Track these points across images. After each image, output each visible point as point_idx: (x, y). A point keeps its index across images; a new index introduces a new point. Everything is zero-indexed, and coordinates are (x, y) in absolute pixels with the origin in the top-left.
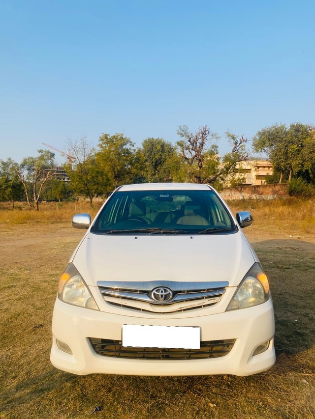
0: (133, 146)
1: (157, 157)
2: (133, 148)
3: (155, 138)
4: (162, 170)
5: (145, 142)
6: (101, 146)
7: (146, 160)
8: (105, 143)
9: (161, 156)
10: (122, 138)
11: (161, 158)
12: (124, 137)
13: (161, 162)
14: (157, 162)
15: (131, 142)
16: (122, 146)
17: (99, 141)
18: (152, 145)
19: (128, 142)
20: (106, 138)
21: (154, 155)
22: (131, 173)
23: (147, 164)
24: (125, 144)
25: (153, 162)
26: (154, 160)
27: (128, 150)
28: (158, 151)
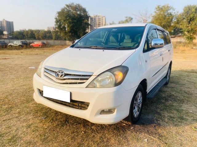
0: (174, 10)
1: (192, 16)
2: (174, 12)
3: (192, 5)
4: (194, 24)
5: (185, 7)
6: (156, 12)
7: (184, 18)
8: (158, 10)
9: (194, 15)
10: (168, 7)
11: (194, 17)
12: (169, 6)
13: (194, 19)
14: (191, 19)
15: (173, 8)
16: (167, 11)
17: (155, 9)
18: (189, 9)
19: (171, 9)
20: (159, 7)
21: (190, 15)
22: (171, 26)
23: (185, 20)
24: (170, 10)
25: (188, 19)
26: (189, 18)
27: (171, 13)
28: (193, 12)
